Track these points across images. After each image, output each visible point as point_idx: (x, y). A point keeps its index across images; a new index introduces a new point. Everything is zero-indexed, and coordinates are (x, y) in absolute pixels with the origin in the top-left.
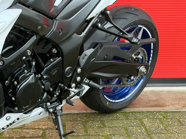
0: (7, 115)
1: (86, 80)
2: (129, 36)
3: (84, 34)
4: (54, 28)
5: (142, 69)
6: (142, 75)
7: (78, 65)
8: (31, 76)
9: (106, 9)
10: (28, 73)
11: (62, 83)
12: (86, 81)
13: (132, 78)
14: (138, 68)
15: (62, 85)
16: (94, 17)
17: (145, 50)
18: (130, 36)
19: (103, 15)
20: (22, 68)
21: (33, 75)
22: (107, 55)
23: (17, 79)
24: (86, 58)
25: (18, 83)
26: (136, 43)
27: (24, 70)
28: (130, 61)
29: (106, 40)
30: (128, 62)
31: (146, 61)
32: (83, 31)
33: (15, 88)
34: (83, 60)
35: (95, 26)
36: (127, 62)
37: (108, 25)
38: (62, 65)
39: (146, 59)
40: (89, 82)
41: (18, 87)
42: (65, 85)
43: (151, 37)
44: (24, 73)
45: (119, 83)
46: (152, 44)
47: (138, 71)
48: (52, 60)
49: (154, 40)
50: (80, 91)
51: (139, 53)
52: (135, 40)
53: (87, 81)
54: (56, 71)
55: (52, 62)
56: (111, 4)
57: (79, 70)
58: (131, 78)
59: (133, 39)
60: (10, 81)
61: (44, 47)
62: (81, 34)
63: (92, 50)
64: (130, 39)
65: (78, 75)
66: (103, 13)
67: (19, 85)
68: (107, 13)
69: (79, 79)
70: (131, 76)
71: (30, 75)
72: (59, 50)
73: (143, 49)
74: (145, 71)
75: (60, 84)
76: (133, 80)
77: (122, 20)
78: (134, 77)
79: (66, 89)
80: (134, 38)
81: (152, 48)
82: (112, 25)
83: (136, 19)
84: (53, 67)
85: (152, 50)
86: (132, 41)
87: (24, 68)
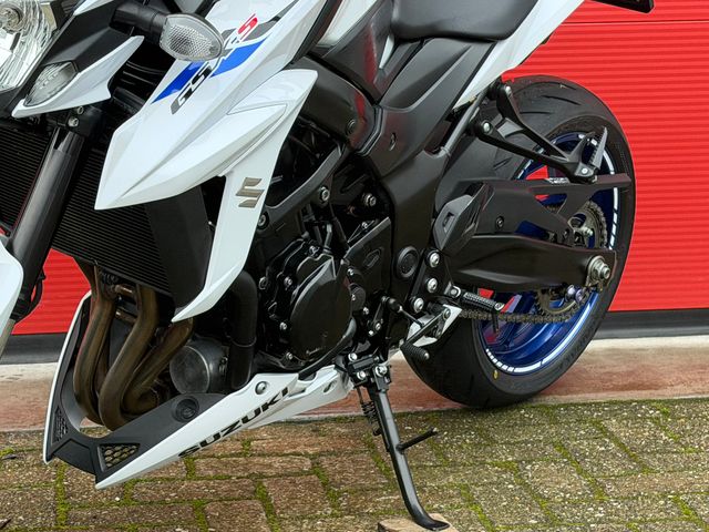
0: (259, 378)
1: (452, 288)
2: (568, 160)
3: (445, 151)
4: (379, 130)
5: (598, 265)
6: (596, 286)
7: (431, 243)
8: (327, 264)
9: (499, 82)
10: (319, 253)
11: (391, 295)
12: (453, 292)
13: (571, 291)
14: (585, 262)
15: (392, 301)
16: (469, 104)
17: (599, 209)
18: (568, 158)
19: (491, 99)
20: (300, 243)
21: (332, 260)
22: (502, 218)
23: (291, 271)
24: (452, 221)
25: (295, 284)
26: (586, 180)
27: (306, 247)
28: (564, 240)
29: (494, 175)
30: (560, 241)
31: (601, 244)
32: (443, 143)
33: (285, 296)
34: (444, 230)
35: (473, 131)
36: (555, 242)
37: (507, 128)
38: (391, 241)
39: (603, 237)
40: (463, 293)
41: (295, 292)
42: (398, 302)
43: (612, 173)
44: (310, 253)
45: (526, 311)
46: (616, 190)
47: (584, 271)
48: (365, 224)
49: (625, 178)
50: (437, 321)
51: (583, 218)
52: (585, 171)
53: (457, 291)
54: (377, 257)
55: (364, 233)
56: (513, 65)
57: (434, 258)
58: (566, 292)
59: (579, 168)
60: (272, 277)
61: (344, 187)
62: (439, 150)
63: (466, 201)
64: (569, 168)
65: (432, 273)
66: (493, 93)
67: (298, 288)
68: (504, 93)
69: (432, 283)
70: (566, 286)
71: (325, 259)
72: (382, 196)
73: (595, 206)
74: (606, 269)
75: (384, 299)
76: (574, 297)
77: (535, 116)
78: (577, 289)
79: (401, 313)
80: (581, 164)
81: (616, 207)
82: (518, 128)
83: (575, 113)
84: (370, 245)
85: (617, 212)
86: (577, 174)
87: (306, 240)
